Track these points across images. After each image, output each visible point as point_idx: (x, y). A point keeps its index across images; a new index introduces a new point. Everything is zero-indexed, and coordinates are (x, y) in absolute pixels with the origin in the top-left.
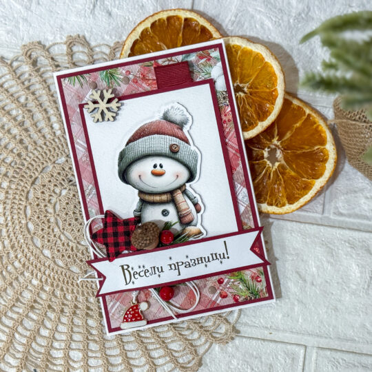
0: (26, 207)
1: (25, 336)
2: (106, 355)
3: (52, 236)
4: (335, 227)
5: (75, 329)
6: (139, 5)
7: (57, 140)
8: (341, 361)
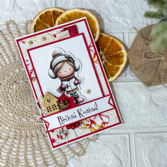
1: (6, 153)
3: (12, 107)
5: (28, 146)
7: (7, 66)
8: (145, 137)
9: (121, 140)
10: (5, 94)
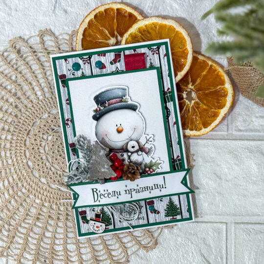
0: (25, 151)
1: (35, 239)
2: (92, 245)
3: (45, 169)
4: (237, 140)
5: (69, 230)
6: (85, 3)
7: (40, 103)
8: (251, 230)
9: (213, 233)
10: (36, 148)
